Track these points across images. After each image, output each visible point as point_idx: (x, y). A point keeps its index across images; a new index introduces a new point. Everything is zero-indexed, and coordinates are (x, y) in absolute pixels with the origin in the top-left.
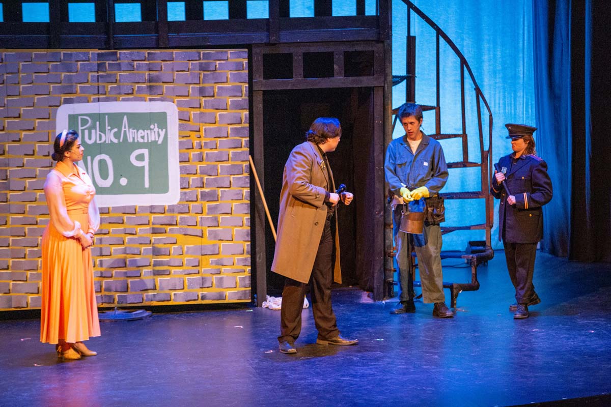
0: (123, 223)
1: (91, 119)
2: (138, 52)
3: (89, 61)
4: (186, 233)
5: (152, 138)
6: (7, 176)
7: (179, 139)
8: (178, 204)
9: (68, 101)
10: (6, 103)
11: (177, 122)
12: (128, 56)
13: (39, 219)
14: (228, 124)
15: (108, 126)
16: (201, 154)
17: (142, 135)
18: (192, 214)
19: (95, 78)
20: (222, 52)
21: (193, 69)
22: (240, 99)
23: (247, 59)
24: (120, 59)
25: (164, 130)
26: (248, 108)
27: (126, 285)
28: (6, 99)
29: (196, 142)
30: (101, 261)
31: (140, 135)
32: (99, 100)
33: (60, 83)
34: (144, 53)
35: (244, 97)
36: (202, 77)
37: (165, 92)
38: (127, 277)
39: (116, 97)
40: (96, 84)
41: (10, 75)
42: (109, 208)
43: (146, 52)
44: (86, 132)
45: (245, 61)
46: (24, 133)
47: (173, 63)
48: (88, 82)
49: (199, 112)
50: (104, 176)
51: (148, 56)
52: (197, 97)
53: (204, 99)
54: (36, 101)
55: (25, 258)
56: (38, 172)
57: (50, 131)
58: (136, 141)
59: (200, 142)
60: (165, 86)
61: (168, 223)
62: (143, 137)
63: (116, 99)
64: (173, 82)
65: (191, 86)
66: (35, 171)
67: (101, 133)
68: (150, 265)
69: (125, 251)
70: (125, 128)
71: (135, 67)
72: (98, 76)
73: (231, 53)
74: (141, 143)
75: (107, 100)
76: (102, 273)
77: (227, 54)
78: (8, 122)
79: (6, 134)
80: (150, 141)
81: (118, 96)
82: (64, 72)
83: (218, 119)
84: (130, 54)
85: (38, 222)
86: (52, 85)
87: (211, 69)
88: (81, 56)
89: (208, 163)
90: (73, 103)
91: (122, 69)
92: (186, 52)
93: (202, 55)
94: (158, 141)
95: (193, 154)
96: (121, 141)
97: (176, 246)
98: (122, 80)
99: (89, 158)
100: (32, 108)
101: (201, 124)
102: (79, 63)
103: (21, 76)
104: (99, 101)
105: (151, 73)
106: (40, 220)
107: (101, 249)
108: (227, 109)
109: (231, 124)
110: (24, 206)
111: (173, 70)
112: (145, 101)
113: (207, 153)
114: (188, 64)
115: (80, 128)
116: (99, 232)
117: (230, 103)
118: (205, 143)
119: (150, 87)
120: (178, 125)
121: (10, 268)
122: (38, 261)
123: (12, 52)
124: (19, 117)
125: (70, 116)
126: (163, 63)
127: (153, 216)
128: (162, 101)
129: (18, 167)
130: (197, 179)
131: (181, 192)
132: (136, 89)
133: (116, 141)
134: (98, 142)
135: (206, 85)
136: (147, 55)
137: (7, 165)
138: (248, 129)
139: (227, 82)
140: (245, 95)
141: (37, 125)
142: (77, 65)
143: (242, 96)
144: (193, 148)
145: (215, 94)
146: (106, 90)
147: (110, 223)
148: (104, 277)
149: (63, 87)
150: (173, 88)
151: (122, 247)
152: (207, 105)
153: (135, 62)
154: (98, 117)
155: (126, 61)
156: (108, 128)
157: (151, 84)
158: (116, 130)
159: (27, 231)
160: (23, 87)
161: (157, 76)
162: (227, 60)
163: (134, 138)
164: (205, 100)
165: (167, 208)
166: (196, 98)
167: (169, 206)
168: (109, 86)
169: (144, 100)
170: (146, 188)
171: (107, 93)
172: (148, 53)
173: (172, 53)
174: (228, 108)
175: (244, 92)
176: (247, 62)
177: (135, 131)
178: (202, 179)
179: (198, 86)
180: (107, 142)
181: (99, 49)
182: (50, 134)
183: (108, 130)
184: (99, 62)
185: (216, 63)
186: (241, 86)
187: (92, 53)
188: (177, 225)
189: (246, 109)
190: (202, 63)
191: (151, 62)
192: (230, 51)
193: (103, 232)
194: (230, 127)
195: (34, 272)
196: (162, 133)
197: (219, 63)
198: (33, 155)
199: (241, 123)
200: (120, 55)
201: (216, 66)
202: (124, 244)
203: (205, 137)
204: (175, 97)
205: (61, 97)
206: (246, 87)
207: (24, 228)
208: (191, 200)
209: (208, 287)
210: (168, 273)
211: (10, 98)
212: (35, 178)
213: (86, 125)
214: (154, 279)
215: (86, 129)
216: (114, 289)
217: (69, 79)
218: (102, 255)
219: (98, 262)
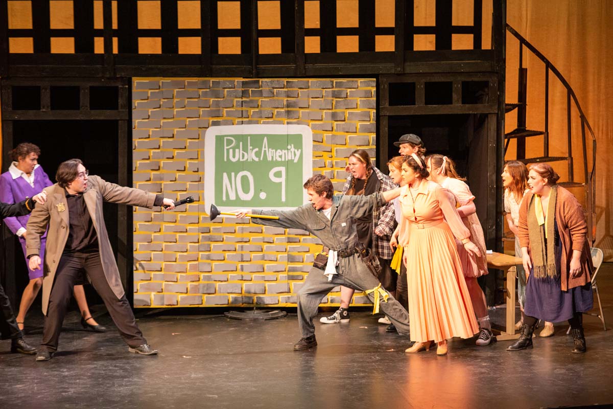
0: (262, 233)
1: (235, 139)
2: (278, 81)
3: (234, 88)
5: (290, 157)
6: (161, 189)
7: (313, 158)
9: (215, 124)
10: (162, 125)
11: (311, 143)
12: (269, 84)
13: (189, 227)
14: (357, 146)
15: (250, 146)
16: (332, 172)
17: (280, 154)
19: (240, 104)
20: (353, 81)
21: (328, 96)
22: (369, 123)
23: (375, 88)
24: (262, 87)
25: (300, 150)
26: (375, 131)
27: (264, 288)
28: (162, 121)
29: (328, 161)
30: (242, 266)
31: (278, 154)
32: (242, 122)
33: (209, 107)
34: (283, 81)
35: (371, 122)
36: (334, 103)
37: (301, 116)
38: (265, 281)
39: (258, 121)
40: (240, 109)
41: (166, 100)
43: (285, 80)
44: (231, 151)
45: (374, 90)
46: (177, 151)
47: (309, 91)
48: (233, 107)
49: (331, 135)
50: (246, 190)
51: (287, 84)
52: (331, 122)
53: (336, 123)
54: (187, 123)
55: (176, 261)
56: (188, 186)
57: (199, 150)
58: (274, 159)
59: (332, 162)
60: (301, 111)
61: (301, 233)
62: (281, 157)
63: (257, 123)
64: (308, 108)
65: (325, 111)
66: (186, 184)
67: (245, 154)
68: (285, 271)
69: (263, 258)
70: (265, 148)
71: (275, 93)
72: (242, 101)
73: (361, 82)
74: (279, 161)
75: (250, 122)
76: (242, 277)
77: (358, 83)
78: (163, 142)
79: (161, 152)
80: (287, 160)
81: (260, 119)
82: (212, 98)
83: (348, 141)
84: (271, 82)
85: (188, 230)
86: (202, 109)
87: (343, 96)
88: (228, 83)
89: (339, 180)
90: (219, 125)
91: (264, 95)
92: (320, 81)
93: (334, 83)
94: (293, 160)
95: (326, 172)
96: (261, 159)
97: (308, 254)
98: (263, 106)
99: (233, 174)
100: (184, 129)
101: (333, 145)
102: (226, 90)
103: (175, 102)
104: (242, 124)
105: (289, 99)
106: (190, 229)
107: (242, 255)
108: (356, 132)
110: (176, 216)
111: (308, 97)
112: (283, 124)
113: (337, 172)
114: (322, 91)
115: (226, 148)
116: (241, 240)
117: (359, 127)
118: (336, 162)
119: (288, 112)
120: (312, 146)
121: (163, 269)
122: (186, 265)
123: (168, 80)
124: (173, 137)
125: (217, 137)
126: (300, 90)
128: (298, 124)
129: (171, 181)
132: (275, 113)
133: (257, 159)
134: (241, 160)
135: (338, 111)
136: (285, 84)
137: (161, 179)
138: (375, 150)
139: (357, 108)
140: (373, 120)
141: (188, 144)
142: (224, 91)
143: (370, 121)
144: (325, 167)
145: (346, 119)
146: (249, 114)
147: (250, 232)
148: (245, 280)
149: (211, 111)
150: (309, 113)
151: (261, 254)
152: (339, 128)
153: (275, 90)
154: (241, 138)
155: (268, 89)
157: (289, 109)
158: (257, 149)
159: (178, 237)
160: (177, 111)
161: (295, 102)
162: (358, 88)
163: (273, 157)
164: (337, 125)
166: (328, 122)
168: (252, 111)
169: (281, 123)
170: (282, 202)
171: (250, 116)
172: (287, 82)
173: (308, 81)
174: (358, 131)
175: (372, 117)
176: (375, 90)
177: (274, 150)
179: (330, 111)
180: (249, 160)
181: (244, 78)
182: (199, 153)
183: (250, 149)
184: (243, 89)
185: (347, 91)
186: (370, 112)
187: (237, 81)
189: (374, 132)
190: (334, 91)
191: (290, 89)
192: (360, 80)
193: (244, 240)
195: (184, 275)
196: (298, 153)
197: (350, 91)
198: (184, 170)
199: (369, 145)
200: (262, 83)
201: (347, 93)
202: (262, 251)
203: (336, 157)
204: (309, 121)
205: (209, 120)
206: (374, 113)
207: (175, 235)
209: (337, 292)
210: (301, 278)
211: (165, 121)
212: (186, 191)
213: (231, 144)
214: (288, 283)
215: (231, 148)
216: (253, 291)
217: (217, 104)
218: (242, 261)
219: (239, 267)
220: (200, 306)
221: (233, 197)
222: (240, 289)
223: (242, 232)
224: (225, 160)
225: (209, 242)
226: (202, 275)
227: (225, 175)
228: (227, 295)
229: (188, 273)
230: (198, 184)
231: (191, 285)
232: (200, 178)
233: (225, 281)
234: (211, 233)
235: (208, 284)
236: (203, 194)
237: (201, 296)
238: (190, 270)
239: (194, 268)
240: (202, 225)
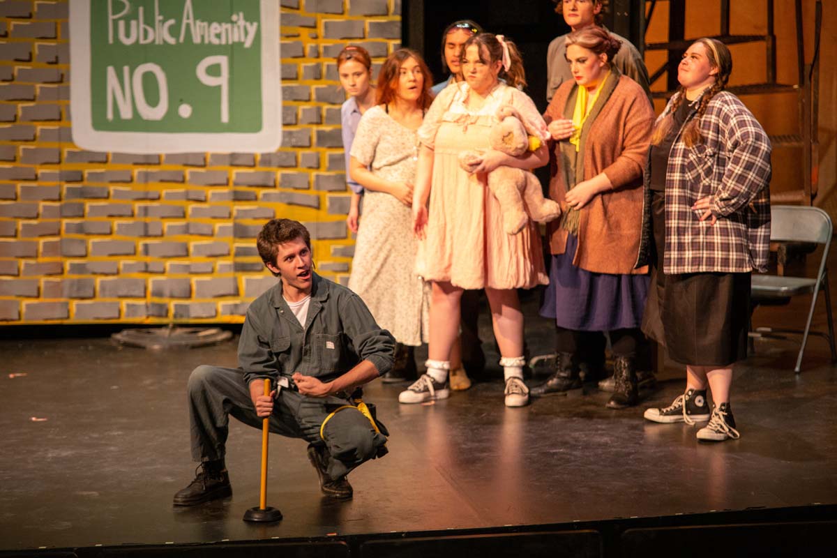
0: (183, 182)
1: (129, 2)
4: (290, 201)
5: (236, 36)
7: (281, 39)
8: (279, 151)
11: (278, 10)
13: (41, 171)
14: (367, 16)
15: (160, 15)
16: (318, 66)
17: (218, 31)
18: (301, 170)
27: (188, 287)
29: (309, 46)
30: (146, 246)
31: (213, 31)
38: (191, 273)
42: (159, 156)
44: (122, 24)
46: (14, 22)
50: (152, 100)
55: (15, 236)
56: (38, 91)
57: (59, 21)
58: (206, 41)
59: (317, 46)
61: (260, 182)
62: (218, 36)
66: (33, 88)
67: (150, 30)
68: (230, 254)
69: (186, 230)
70: (188, 18)
74: (216, 45)
76: (147, 265)
80: (230, 42)
83: (348, 7)
85: (39, 176)
89: (331, 82)
94: (243, 43)
95: (305, 67)
96: (181, 39)
99: (126, 69)
101: (319, 16)
106: (43, 174)
107: (146, 225)
109: (370, 16)
110: (15, 149)
113: (328, 66)
115: (111, 17)
116: (142, 196)
118: (326, 48)
120: (278, 17)
122: (37, 243)
127: (235, 171)
129: (3, 80)
130: (310, 110)
131: (284, 132)
133: (172, 41)
134: (142, 41)
138: (399, 25)
141: (36, 9)
147: (162, 181)
148: (152, 273)
151: (182, 223)
156: (159, 18)
158: (172, 22)
159: (19, 190)
163: (203, 37)
165: (259, 158)
167: (263, 155)
170: (223, 123)
177: (205, 24)
178: (319, 109)
180: (157, 42)
182: (59, 27)
183: (160, 21)
188: (275, 186)
193: (150, 196)
194: (368, 21)
195: (32, 262)
196: (252, 30)
198: (30, 60)
199: (386, 14)
202: (184, 217)
203: (325, 37)
207: (14, 187)
208: (299, 144)
212: (33, 100)
213: (120, 12)
214: (235, 279)
215: (120, 19)
216: (167, 292)
218: (147, 235)
219: (140, 248)
220: (66, 322)
221: (126, 113)
222: (142, 290)
223: (146, 181)
224: (111, 41)
225: (81, 201)
226: (68, 263)
227: (111, 71)
228: (117, 300)
229: (41, 260)
230: (58, 88)
231: (46, 282)
232: (62, 76)
233: (113, 274)
234: (86, 183)
235: (79, 281)
236: (68, 107)
237: (67, 304)
238: (42, 253)
239: (51, 249)
240: (67, 167)
